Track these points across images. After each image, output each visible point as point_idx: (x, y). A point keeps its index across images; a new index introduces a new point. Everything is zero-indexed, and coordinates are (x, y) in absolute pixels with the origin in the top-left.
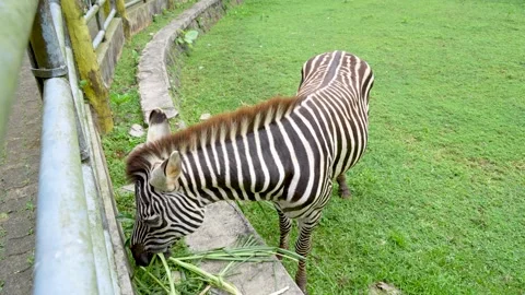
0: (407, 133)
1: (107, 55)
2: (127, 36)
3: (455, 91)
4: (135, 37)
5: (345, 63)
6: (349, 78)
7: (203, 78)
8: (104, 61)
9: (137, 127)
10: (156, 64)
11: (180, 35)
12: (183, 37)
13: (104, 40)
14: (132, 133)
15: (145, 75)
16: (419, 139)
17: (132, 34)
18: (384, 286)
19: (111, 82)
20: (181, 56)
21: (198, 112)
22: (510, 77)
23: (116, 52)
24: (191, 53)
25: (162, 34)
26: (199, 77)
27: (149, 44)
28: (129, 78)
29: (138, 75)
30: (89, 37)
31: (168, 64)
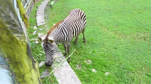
0: (106, 28)
1: (28, 9)
2: (34, 3)
3: (123, 17)
4: (37, 3)
5: (77, 12)
6: (77, 15)
7: (55, 15)
8: (27, 11)
9: (35, 27)
10: (41, 11)
11: (49, 3)
12: (50, 3)
13: (28, 5)
14: (34, 28)
15: (38, 14)
16: (108, 29)
17: (36, 3)
18: (88, 60)
19: (30, 16)
20: (50, 8)
21: (53, 23)
22: (139, 13)
23: (31, 8)
24: (53, 7)
25: (44, 3)
26: (54, 14)
27: (40, 6)
28: (34, 15)
29: (37, 14)
30: (23, 6)
31: (45, 11)
